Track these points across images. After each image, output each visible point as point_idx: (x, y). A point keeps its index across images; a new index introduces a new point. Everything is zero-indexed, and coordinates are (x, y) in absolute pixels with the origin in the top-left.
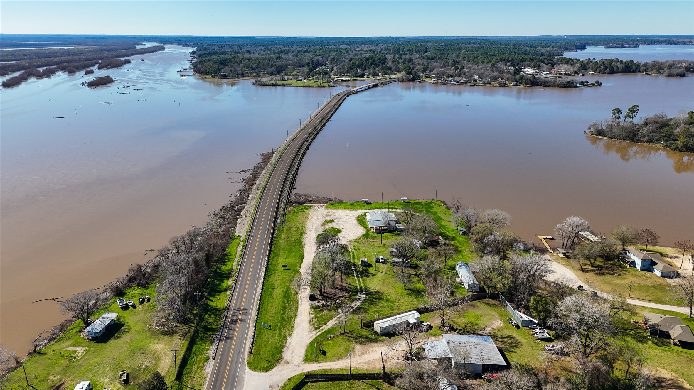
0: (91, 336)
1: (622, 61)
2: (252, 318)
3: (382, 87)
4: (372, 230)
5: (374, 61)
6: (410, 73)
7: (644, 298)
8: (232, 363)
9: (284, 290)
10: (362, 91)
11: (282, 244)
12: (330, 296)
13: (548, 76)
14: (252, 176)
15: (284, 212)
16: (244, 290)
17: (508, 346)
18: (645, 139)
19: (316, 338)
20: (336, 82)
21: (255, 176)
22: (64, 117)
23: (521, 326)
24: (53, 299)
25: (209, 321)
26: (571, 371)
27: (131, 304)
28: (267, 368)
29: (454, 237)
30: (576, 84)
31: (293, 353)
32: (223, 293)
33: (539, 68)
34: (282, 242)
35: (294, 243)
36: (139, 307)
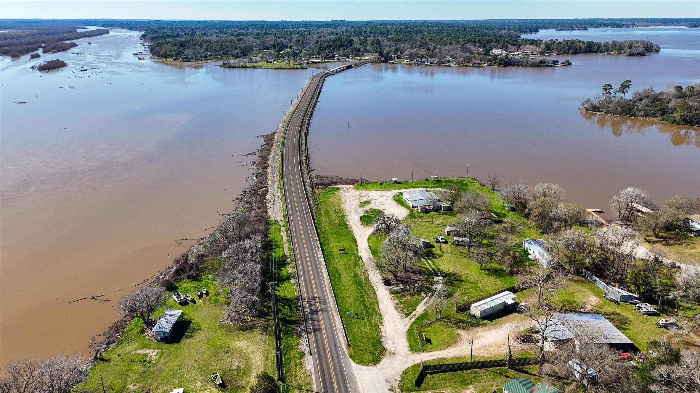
0: (160, 336)
1: (583, 42)
2: (332, 307)
3: (356, 68)
4: (416, 209)
5: (341, 42)
6: (381, 55)
8: (332, 357)
9: (352, 275)
10: (337, 72)
11: (327, 228)
12: (405, 280)
13: (516, 57)
14: (262, 158)
15: (313, 194)
16: (309, 277)
17: (617, 322)
18: (641, 113)
19: (412, 325)
20: (307, 63)
21: (264, 159)
22: (25, 103)
23: (619, 302)
24: (93, 298)
25: (285, 312)
26: (695, 345)
27: (189, 299)
28: (374, 360)
29: (504, 214)
30: (548, 63)
31: (394, 343)
32: (286, 281)
33: (506, 48)
34: (326, 226)
35: (339, 226)
36: (200, 302)
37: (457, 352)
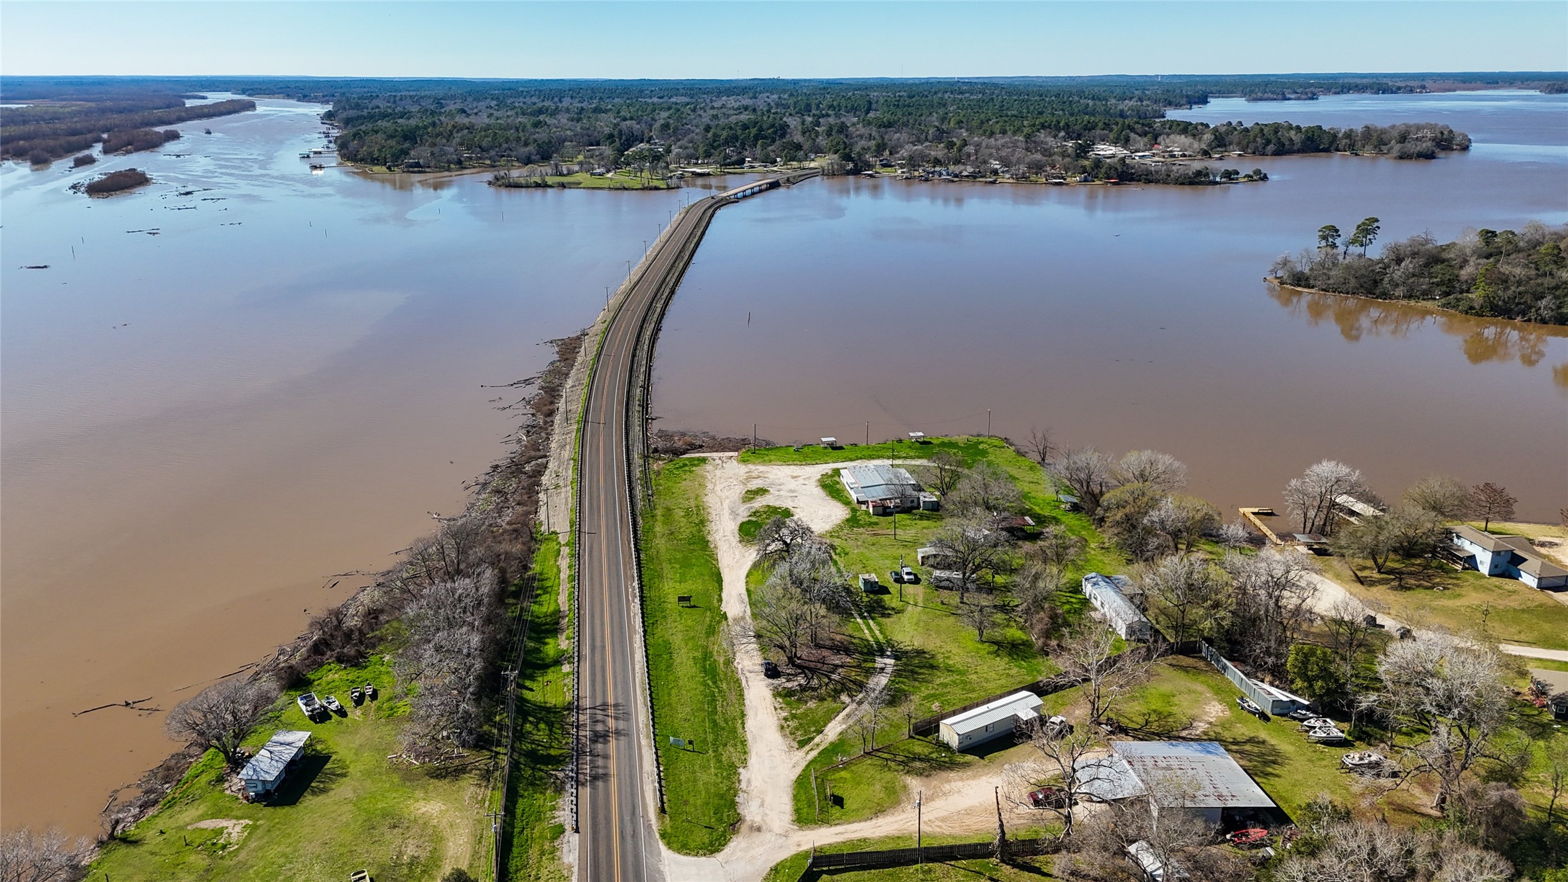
0: (254, 789)
1: (1298, 128)
2: (641, 726)
3: (788, 187)
4: (864, 507)
5: (761, 129)
6: (847, 158)
7: (1516, 638)
8: (622, 837)
9: (699, 654)
10: (745, 197)
11: (663, 549)
12: (812, 665)
13: (1147, 161)
14: (546, 392)
15: (645, 472)
16: (603, 660)
17: (1256, 761)
18: (1399, 292)
19: (807, 766)
20: (682, 177)
21: (552, 392)
22: (45, 267)
23: (1270, 715)
24: (127, 704)
25: (537, 738)
26: (1416, 812)
27: (333, 707)
28: (711, 844)
29: (1054, 518)
30: (1215, 176)
31: (762, 805)
32: (552, 669)
33: (1126, 143)
34: (660, 543)
35: (690, 544)
36: (355, 714)
37: (896, 826)
